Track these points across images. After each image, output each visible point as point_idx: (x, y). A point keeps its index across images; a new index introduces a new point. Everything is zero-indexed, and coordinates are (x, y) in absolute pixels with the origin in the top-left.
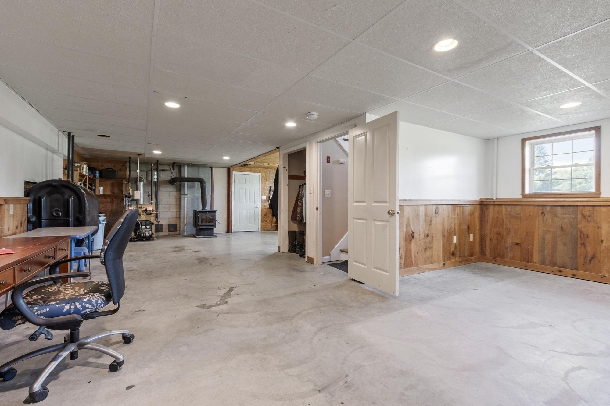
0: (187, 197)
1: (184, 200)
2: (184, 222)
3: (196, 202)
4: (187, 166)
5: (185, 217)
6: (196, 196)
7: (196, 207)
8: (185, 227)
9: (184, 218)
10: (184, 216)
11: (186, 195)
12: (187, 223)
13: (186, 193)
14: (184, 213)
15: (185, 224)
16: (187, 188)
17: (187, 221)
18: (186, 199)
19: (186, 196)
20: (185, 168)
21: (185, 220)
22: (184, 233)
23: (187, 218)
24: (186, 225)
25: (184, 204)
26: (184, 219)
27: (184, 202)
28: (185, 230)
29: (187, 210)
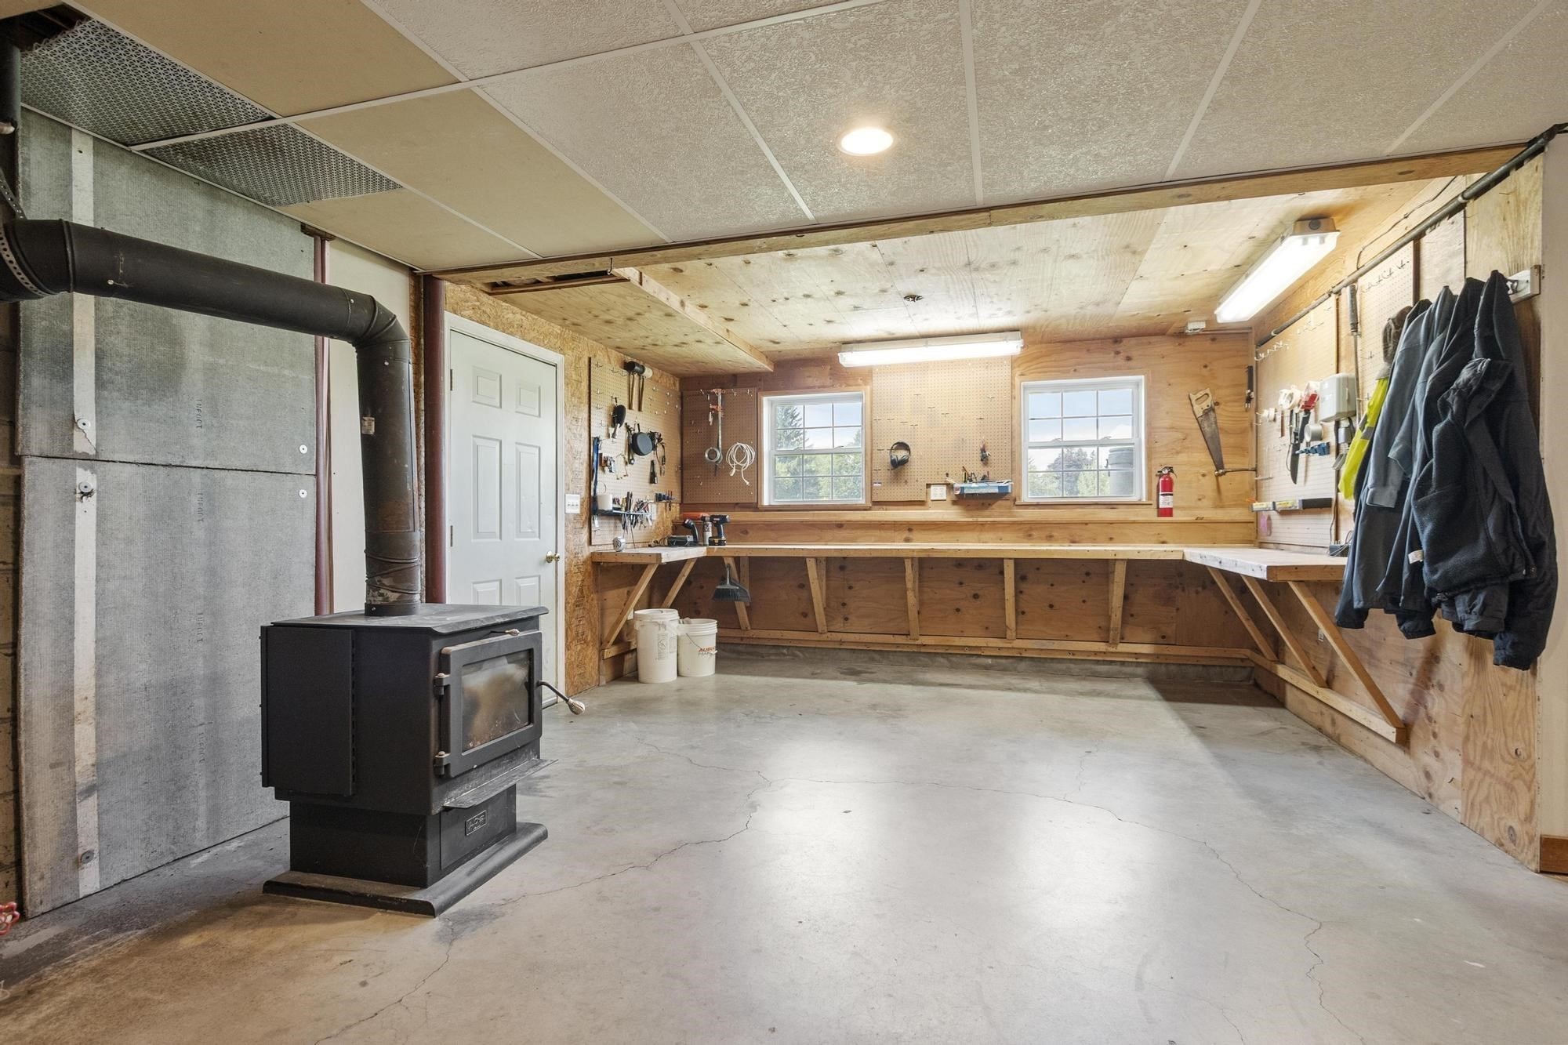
0: (101, 482)
1: (70, 519)
2: (65, 759)
3: (199, 533)
4: (97, 153)
5: (78, 707)
6: (196, 477)
7: (201, 591)
8: (88, 813)
9: (66, 718)
10: (70, 691)
11: (85, 458)
12: (97, 765)
13: (86, 439)
14: (66, 664)
15: (83, 778)
16: (100, 384)
17: (99, 748)
18: (86, 513)
19: (85, 477)
20: (68, 157)
21: (85, 735)
22: (75, 885)
23: (99, 708)
24: (90, 790)
25: (70, 560)
26: (71, 722)
27: (71, 542)
28: (88, 840)
29: (99, 626)
